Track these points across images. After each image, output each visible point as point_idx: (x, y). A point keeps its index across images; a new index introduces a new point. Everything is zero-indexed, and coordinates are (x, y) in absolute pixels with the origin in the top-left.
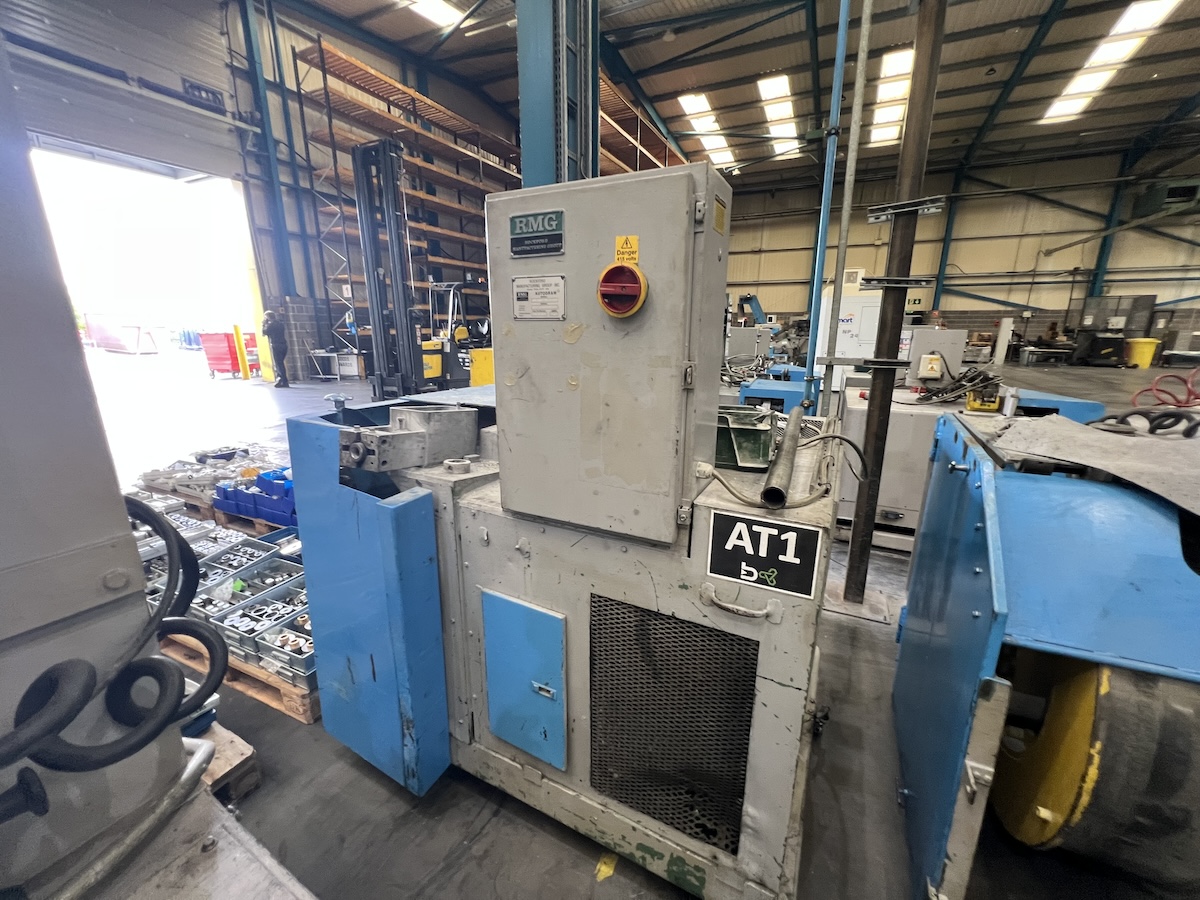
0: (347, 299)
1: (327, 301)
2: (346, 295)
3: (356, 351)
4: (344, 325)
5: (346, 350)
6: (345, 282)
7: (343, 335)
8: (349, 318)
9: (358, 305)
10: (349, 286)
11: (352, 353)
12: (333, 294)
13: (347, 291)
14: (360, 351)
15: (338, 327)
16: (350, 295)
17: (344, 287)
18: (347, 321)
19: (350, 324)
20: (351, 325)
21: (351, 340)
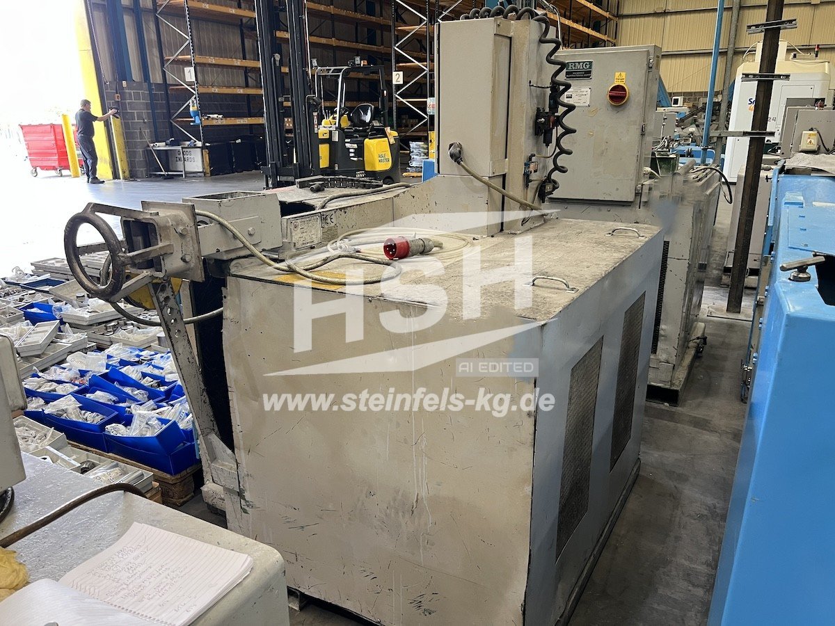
0: (190, 84)
1: (165, 85)
2: (188, 79)
3: (199, 144)
4: (186, 113)
5: (188, 143)
6: (188, 63)
7: (186, 126)
8: (193, 105)
9: (202, 90)
10: (192, 69)
11: (195, 147)
12: (171, 77)
13: (190, 74)
14: (204, 144)
15: (179, 116)
16: (194, 79)
17: (186, 69)
18: (191, 109)
19: (194, 112)
20: (196, 114)
21: (195, 131)
